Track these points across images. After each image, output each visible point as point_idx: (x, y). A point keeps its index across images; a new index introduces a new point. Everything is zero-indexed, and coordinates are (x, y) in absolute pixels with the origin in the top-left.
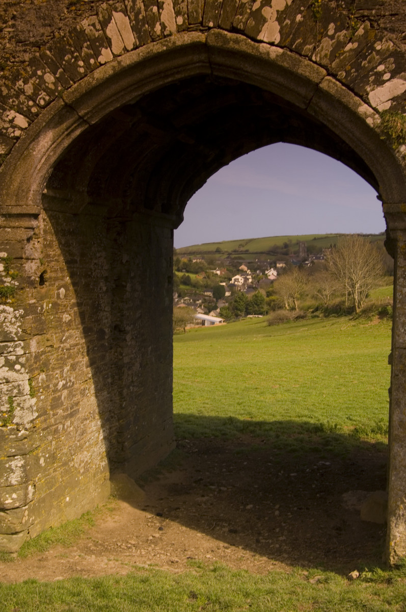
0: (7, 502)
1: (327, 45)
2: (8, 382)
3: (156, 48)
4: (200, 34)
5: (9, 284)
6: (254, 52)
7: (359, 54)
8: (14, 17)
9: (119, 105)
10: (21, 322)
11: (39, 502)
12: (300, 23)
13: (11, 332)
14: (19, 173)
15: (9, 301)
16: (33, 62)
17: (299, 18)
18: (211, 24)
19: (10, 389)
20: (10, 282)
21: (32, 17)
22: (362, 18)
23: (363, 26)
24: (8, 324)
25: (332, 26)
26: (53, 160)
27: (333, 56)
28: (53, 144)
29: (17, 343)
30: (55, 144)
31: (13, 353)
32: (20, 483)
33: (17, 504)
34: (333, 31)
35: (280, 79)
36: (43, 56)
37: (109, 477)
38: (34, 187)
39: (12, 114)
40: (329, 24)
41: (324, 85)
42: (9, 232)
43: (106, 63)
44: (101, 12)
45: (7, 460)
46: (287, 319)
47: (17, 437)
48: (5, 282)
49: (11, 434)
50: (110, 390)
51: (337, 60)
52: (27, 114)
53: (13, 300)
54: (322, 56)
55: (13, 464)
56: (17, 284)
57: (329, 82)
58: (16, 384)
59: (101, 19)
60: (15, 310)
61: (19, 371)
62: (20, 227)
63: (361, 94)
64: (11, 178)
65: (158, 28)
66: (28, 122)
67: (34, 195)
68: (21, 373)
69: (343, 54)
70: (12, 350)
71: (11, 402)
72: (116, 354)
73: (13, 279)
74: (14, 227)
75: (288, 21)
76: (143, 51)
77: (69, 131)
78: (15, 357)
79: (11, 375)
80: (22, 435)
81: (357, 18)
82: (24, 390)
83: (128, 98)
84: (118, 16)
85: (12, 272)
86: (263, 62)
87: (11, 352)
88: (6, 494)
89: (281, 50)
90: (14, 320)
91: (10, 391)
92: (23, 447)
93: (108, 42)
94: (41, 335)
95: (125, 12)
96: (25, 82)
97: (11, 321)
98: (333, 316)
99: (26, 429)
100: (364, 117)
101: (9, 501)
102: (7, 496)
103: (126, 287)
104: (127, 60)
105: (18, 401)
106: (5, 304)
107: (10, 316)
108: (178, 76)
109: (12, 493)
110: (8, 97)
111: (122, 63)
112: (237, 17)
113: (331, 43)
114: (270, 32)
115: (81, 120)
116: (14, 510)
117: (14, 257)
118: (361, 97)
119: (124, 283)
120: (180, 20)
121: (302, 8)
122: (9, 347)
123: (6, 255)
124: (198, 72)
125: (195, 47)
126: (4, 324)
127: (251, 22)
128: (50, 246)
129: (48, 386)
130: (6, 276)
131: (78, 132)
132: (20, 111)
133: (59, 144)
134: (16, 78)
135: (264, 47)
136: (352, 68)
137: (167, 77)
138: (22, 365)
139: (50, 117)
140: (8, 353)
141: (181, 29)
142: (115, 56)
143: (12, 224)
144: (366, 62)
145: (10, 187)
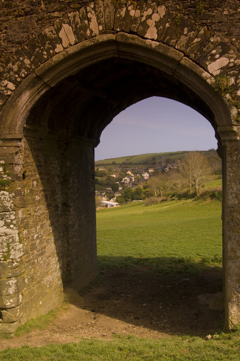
0: (7, 304)
1: (183, 40)
2: (6, 235)
3: (88, 43)
4: (112, 35)
5: (6, 179)
6: (143, 45)
7: (202, 44)
8: (6, 28)
9: (67, 76)
10: (13, 200)
11: (25, 304)
12: (168, 28)
13: (8, 206)
14: (10, 116)
15: (6, 188)
16: (17, 53)
17: (167, 25)
18: (118, 30)
19: (8, 239)
20: (6, 178)
21: (16, 27)
22: (203, 25)
23: (203, 29)
24: (6, 202)
25: (186, 29)
26: (29, 107)
27: (187, 46)
28: (29, 98)
29: (11, 212)
30: (31, 98)
31: (9, 218)
32: (15, 293)
33: (13, 306)
34: (187, 32)
35: (158, 59)
36: (23, 49)
37: (63, 291)
38: (19, 123)
39: (6, 82)
40: (184, 28)
41: (182, 62)
42: (5, 149)
43: (59, 52)
44: (56, 24)
45: (7, 280)
46: (156, 202)
47: (12, 267)
48: (4, 178)
49: (9, 265)
50: (62, 240)
51: (189, 48)
52: (15, 82)
53: (9, 188)
54: (181, 46)
55: (10, 282)
56: (10, 178)
57: (186, 60)
58: (11, 236)
59: (56, 28)
60: (9, 194)
61: (13, 228)
62: (11, 146)
63: (203, 66)
64: (6, 118)
65: (88, 32)
66: (15, 86)
67: (19, 128)
68: (14, 230)
69: (192, 44)
70: (8, 216)
71: (8, 246)
72: (65, 219)
73: (8, 175)
74: (8, 146)
75: (161, 27)
76: (80, 45)
77: (39, 91)
78: (10, 220)
79: (8, 231)
80: (15, 265)
81: (199, 24)
82: (15, 239)
83: (72, 72)
84: (65, 26)
85: (7, 172)
86: (148, 50)
87: (8, 217)
88: (6, 300)
89: (158, 43)
90: (9, 199)
91: (7, 240)
92: (16, 272)
93: (60, 41)
94: (24, 208)
95: (69, 24)
96: (13, 64)
97: (7, 200)
98: (183, 199)
99: (17, 262)
100: (205, 79)
101: (9, 304)
102: (7, 301)
103: (69, 180)
104: (71, 50)
105: (13, 246)
106: (4, 190)
107: (7, 197)
108: (100, 59)
109: (10, 299)
110: (3, 72)
111: (69, 52)
112: (132, 25)
113: (186, 38)
114: (152, 33)
115: (45, 85)
116: (11, 309)
117: (9, 163)
118: (203, 68)
119: (68, 179)
120: (101, 28)
121: (169, 20)
122: (7, 215)
123: (4, 162)
124: (111, 56)
125: (110, 42)
126: (4, 202)
127: (141, 28)
128: (28, 157)
129: (29, 237)
130: (4, 174)
131: (43, 92)
132: (10, 81)
133: (33, 99)
134: (8, 62)
135: (148, 42)
136: (198, 52)
137: (94, 59)
138: (15, 225)
139: (28, 84)
140: (6, 218)
141: (101, 33)
142: (64, 48)
143: (7, 145)
144: (205, 48)
145: (5, 124)
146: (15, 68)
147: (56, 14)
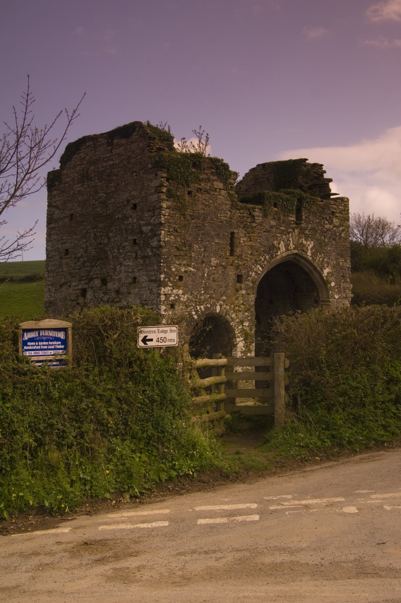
4: (297, 251)
12: (314, 252)
16: (264, 251)
18: (299, 249)
22: (323, 253)
39: (259, 266)
43: (279, 255)
54: (317, 261)
59: (278, 242)
65: (289, 247)
66: (262, 269)
76: (286, 253)
84: (282, 242)
89: (311, 258)
93: (280, 249)
104: (284, 255)
110: (258, 261)
114: (309, 253)
118: (323, 272)
120: (294, 246)
121: (314, 248)
125: (296, 254)
127: (306, 250)
134: (260, 256)
135: (308, 257)
141: (294, 249)
142: (281, 253)
144: (323, 263)
146: (263, 259)
147: (278, 235)
